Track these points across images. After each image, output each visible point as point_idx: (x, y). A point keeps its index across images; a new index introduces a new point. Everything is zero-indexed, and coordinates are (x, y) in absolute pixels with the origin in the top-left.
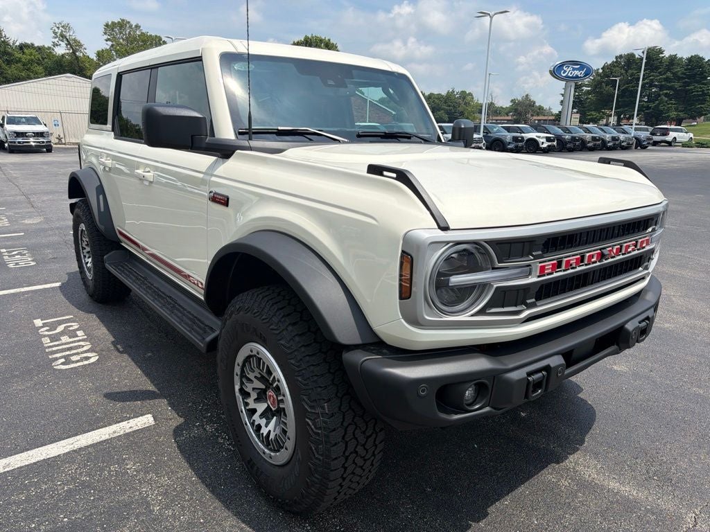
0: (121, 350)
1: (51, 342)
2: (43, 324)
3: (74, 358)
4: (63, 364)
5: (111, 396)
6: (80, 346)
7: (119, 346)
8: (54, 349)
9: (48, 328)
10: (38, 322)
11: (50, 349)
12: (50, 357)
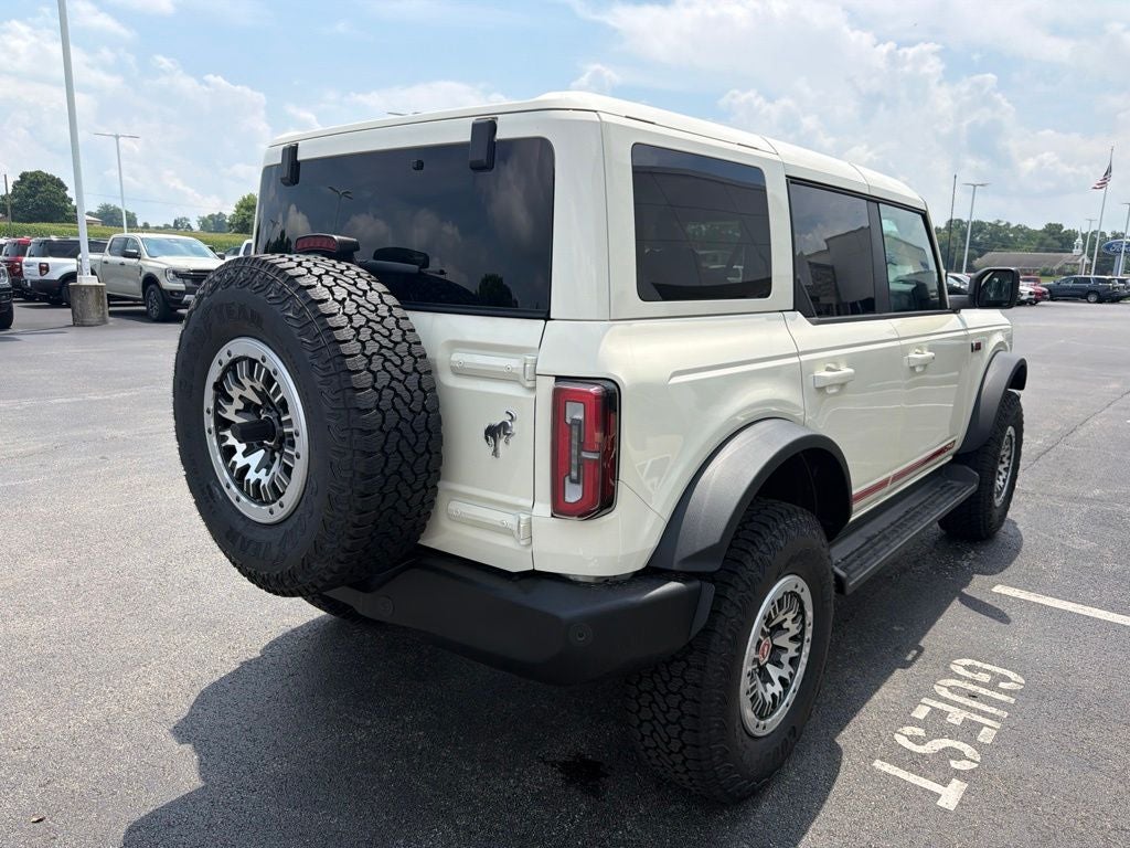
0: (915, 652)
1: (982, 726)
2: (945, 783)
3: (986, 678)
4: (1007, 680)
5: (1002, 617)
6: (952, 692)
7: (910, 657)
8: (993, 710)
9: (953, 764)
10: (950, 796)
11: (999, 713)
12: (1013, 701)
